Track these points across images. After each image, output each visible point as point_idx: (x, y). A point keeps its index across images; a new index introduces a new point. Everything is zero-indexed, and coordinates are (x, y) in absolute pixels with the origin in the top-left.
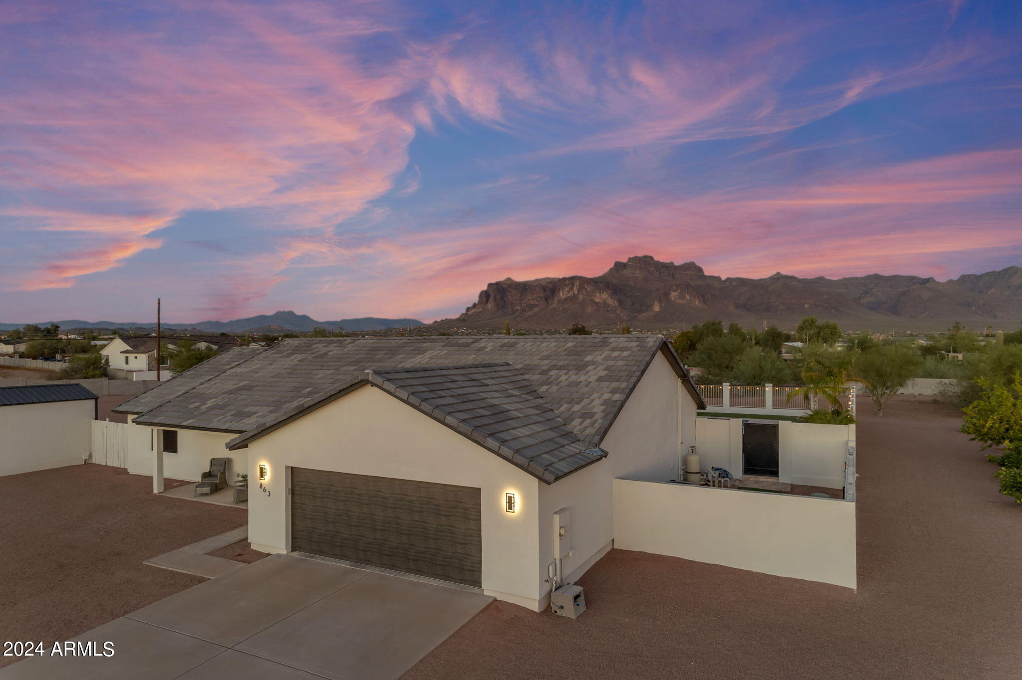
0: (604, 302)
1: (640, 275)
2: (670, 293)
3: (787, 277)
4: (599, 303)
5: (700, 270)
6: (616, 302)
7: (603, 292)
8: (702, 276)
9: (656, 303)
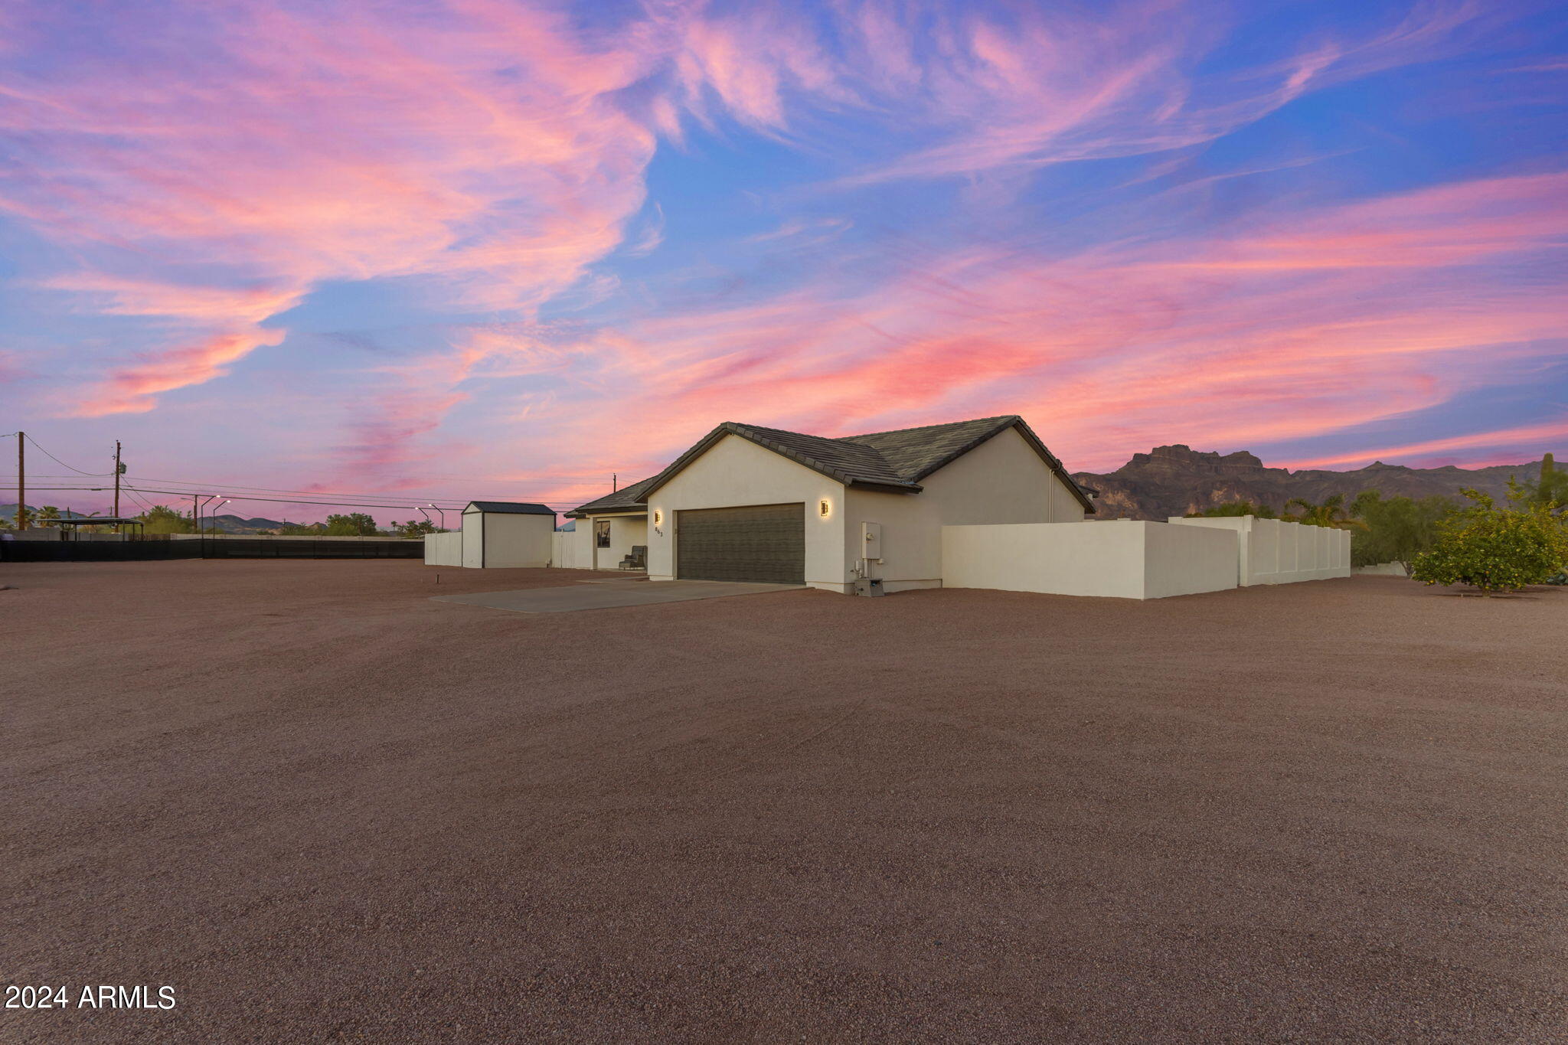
0: (1118, 504)
1: (1168, 470)
2: (1212, 492)
3: (1392, 468)
4: (1112, 505)
5: (1257, 461)
6: (1135, 505)
7: (1118, 493)
8: (1259, 470)
9: (1191, 505)
